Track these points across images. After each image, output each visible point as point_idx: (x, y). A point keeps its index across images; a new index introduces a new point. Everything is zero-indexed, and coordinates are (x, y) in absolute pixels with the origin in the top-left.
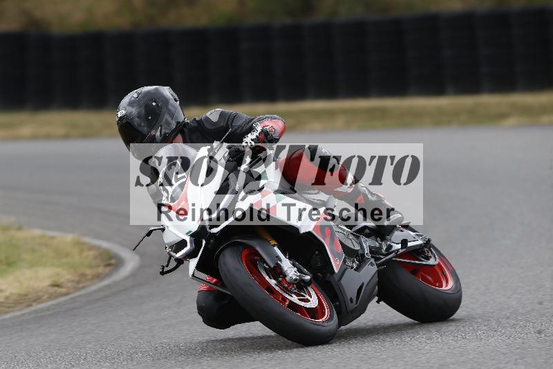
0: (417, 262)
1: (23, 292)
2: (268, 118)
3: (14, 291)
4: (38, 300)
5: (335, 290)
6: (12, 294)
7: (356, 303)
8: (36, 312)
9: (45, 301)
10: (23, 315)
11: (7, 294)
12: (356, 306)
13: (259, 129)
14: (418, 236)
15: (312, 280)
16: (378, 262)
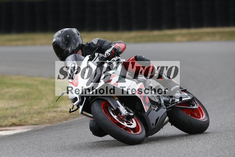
7: (155, 126)
13: (112, 48)
14: (189, 95)
15: (135, 115)
16: (167, 107)
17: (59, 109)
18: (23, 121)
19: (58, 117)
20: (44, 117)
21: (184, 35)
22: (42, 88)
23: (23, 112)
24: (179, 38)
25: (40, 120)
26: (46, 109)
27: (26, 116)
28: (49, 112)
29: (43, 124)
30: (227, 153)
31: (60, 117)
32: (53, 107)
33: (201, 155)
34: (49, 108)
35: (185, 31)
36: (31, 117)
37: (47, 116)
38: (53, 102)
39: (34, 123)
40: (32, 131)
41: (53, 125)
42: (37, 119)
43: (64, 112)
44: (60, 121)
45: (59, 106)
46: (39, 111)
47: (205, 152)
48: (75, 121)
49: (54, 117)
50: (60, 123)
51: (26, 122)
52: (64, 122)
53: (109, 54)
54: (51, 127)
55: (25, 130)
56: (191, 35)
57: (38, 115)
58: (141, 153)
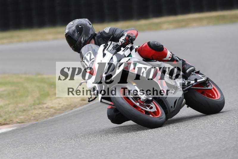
0: (203, 88)
1: (69, 104)
2: (130, 30)
3: (65, 104)
4: (75, 107)
5: (164, 103)
6: (64, 105)
7: (174, 108)
8: (74, 112)
9: (79, 107)
10: (69, 114)
11: (62, 105)
12: (174, 109)
13: (126, 35)
14: (203, 76)
15: (153, 99)
16: (184, 90)
17: (45, 106)
18: (8, 120)
19: (43, 114)
20: (29, 115)
21: (170, 23)
22: (27, 85)
23: (8, 111)
24: (165, 26)
25: (25, 118)
26: (31, 107)
27: (11, 115)
28: (35, 109)
29: (29, 122)
30: (213, 138)
31: (46, 113)
32: (39, 104)
33: (187, 143)
34: (34, 105)
35: (172, 18)
36: (16, 115)
37: (32, 113)
38: (38, 98)
39: (19, 121)
40: (17, 129)
41: (39, 121)
42: (22, 117)
43: (49, 108)
44: (46, 117)
45: (45, 102)
46: (25, 108)
47: (191, 139)
48: (61, 116)
49: (40, 114)
50: (45, 120)
51: (11, 121)
52: (50, 118)
53: (124, 41)
54: (36, 124)
55: (11, 129)
56: (178, 22)
57: (23, 112)
58: (127, 145)
